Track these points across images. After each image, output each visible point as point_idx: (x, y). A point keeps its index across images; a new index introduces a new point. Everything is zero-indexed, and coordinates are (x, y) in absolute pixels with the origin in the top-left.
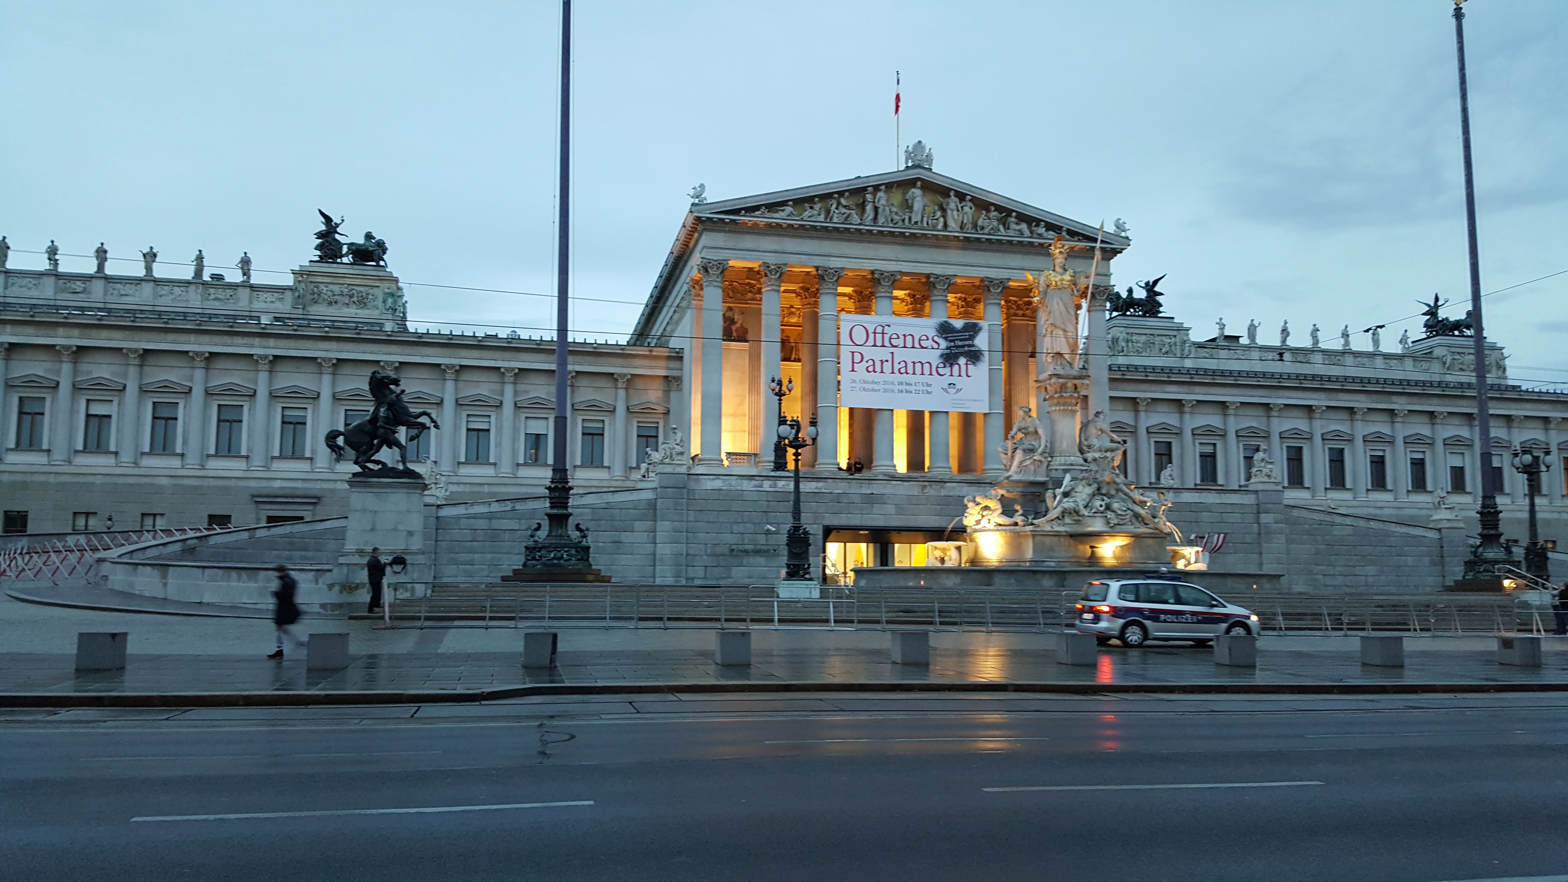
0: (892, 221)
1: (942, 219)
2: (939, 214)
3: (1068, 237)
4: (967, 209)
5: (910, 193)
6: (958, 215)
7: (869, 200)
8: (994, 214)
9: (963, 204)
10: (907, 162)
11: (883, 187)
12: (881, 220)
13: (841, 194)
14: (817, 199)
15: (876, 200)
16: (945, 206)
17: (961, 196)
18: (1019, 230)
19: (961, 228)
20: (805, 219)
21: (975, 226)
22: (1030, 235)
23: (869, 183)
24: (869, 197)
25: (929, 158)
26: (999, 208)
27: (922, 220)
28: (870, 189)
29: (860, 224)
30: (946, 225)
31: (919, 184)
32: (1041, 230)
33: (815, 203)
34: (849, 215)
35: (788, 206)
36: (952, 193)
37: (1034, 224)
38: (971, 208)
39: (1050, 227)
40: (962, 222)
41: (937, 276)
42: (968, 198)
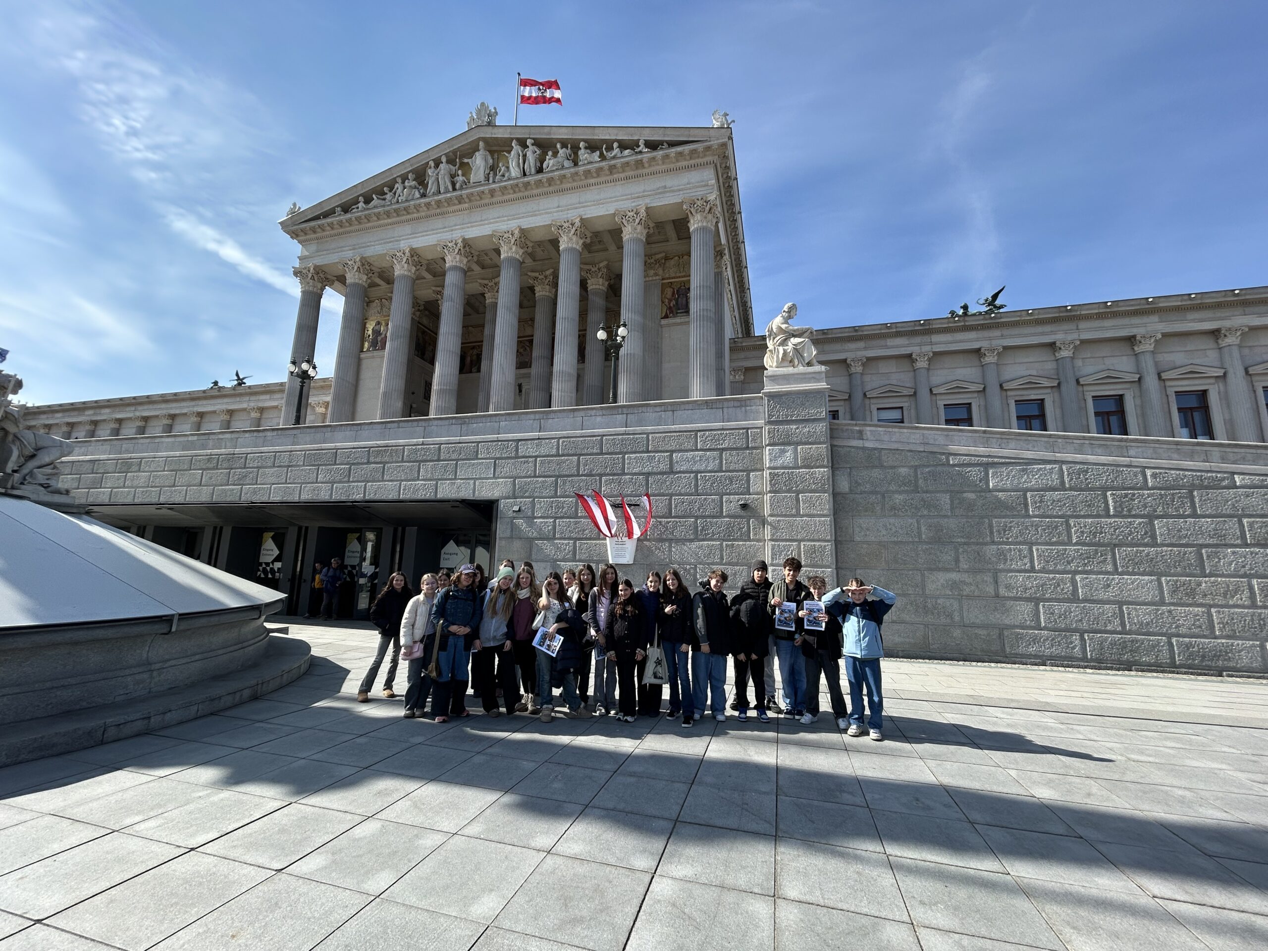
0: (454, 190)
1: (507, 174)
3: (647, 150)
4: (529, 154)
5: (474, 156)
6: (518, 163)
7: (430, 175)
8: (562, 152)
9: (526, 150)
10: (469, 125)
11: (444, 159)
12: (442, 190)
13: (404, 178)
15: (438, 173)
16: (509, 160)
17: (523, 142)
18: (586, 159)
21: (541, 167)
22: (602, 160)
24: (431, 172)
25: (494, 114)
26: (565, 144)
27: (486, 182)
28: (432, 164)
29: (420, 199)
31: (481, 144)
34: (409, 195)
36: (514, 143)
37: (604, 146)
38: (535, 152)
41: (502, 235)
42: (529, 142)
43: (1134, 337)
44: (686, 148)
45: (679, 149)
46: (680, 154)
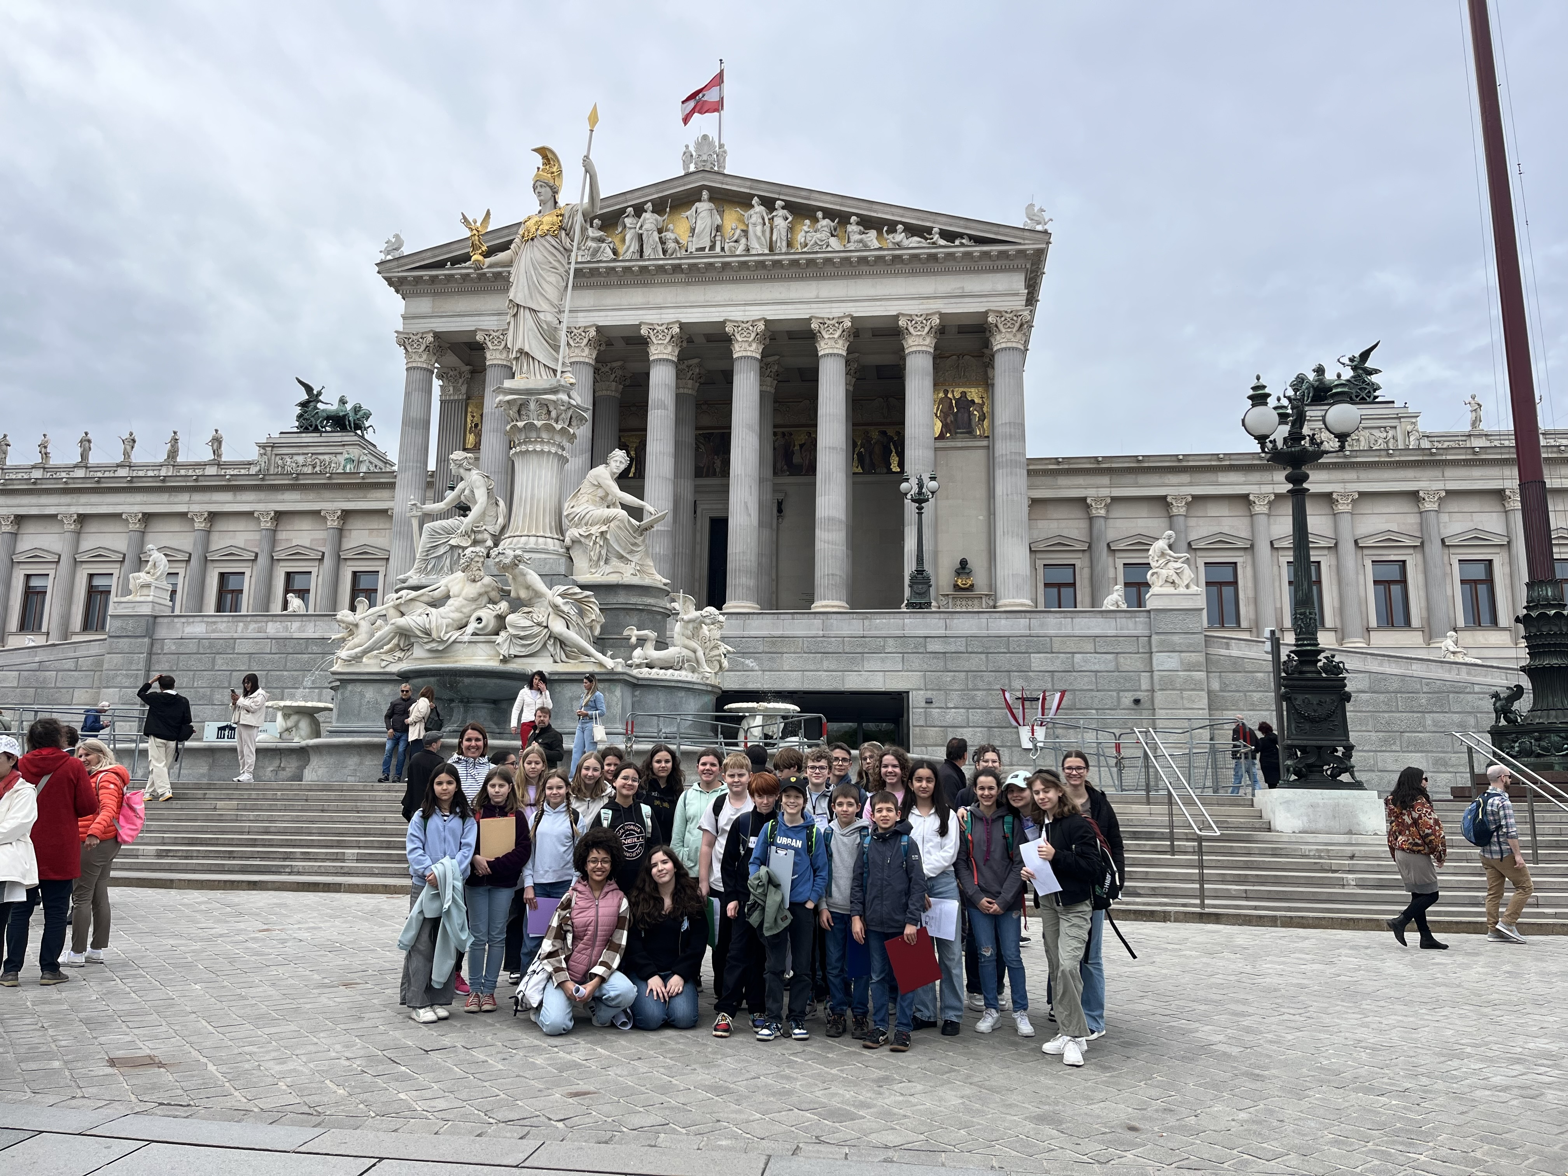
0: (665, 252)
1: (742, 240)
2: (738, 232)
3: (942, 242)
4: (778, 221)
5: (694, 208)
6: (763, 232)
7: (628, 225)
8: (825, 223)
9: (772, 213)
10: (686, 165)
11: (649, 206)
12: (647, 252)
15: (640, 225)
16: (747, 221)
17: (769, 203)
18: (861, 241)
19: (771, 249)
21: (792, 243)
22: (879, 246)
23: (626, 201)
24: (628, 221)
25: (721, 156)
26: (829, 214)
27: (712, 247)
28: (630, 209)
29: (614, 260)
30: (748, 248)
31: (705, 194)
32: (899, 237)
34: (596, 251)
36: (755, 201)
37: (886, 228)
38: (785, 219)
39: (912, 230)
40: (772, 239)
41: (737, 324)
42: (779, 203)
45: (985, 248)
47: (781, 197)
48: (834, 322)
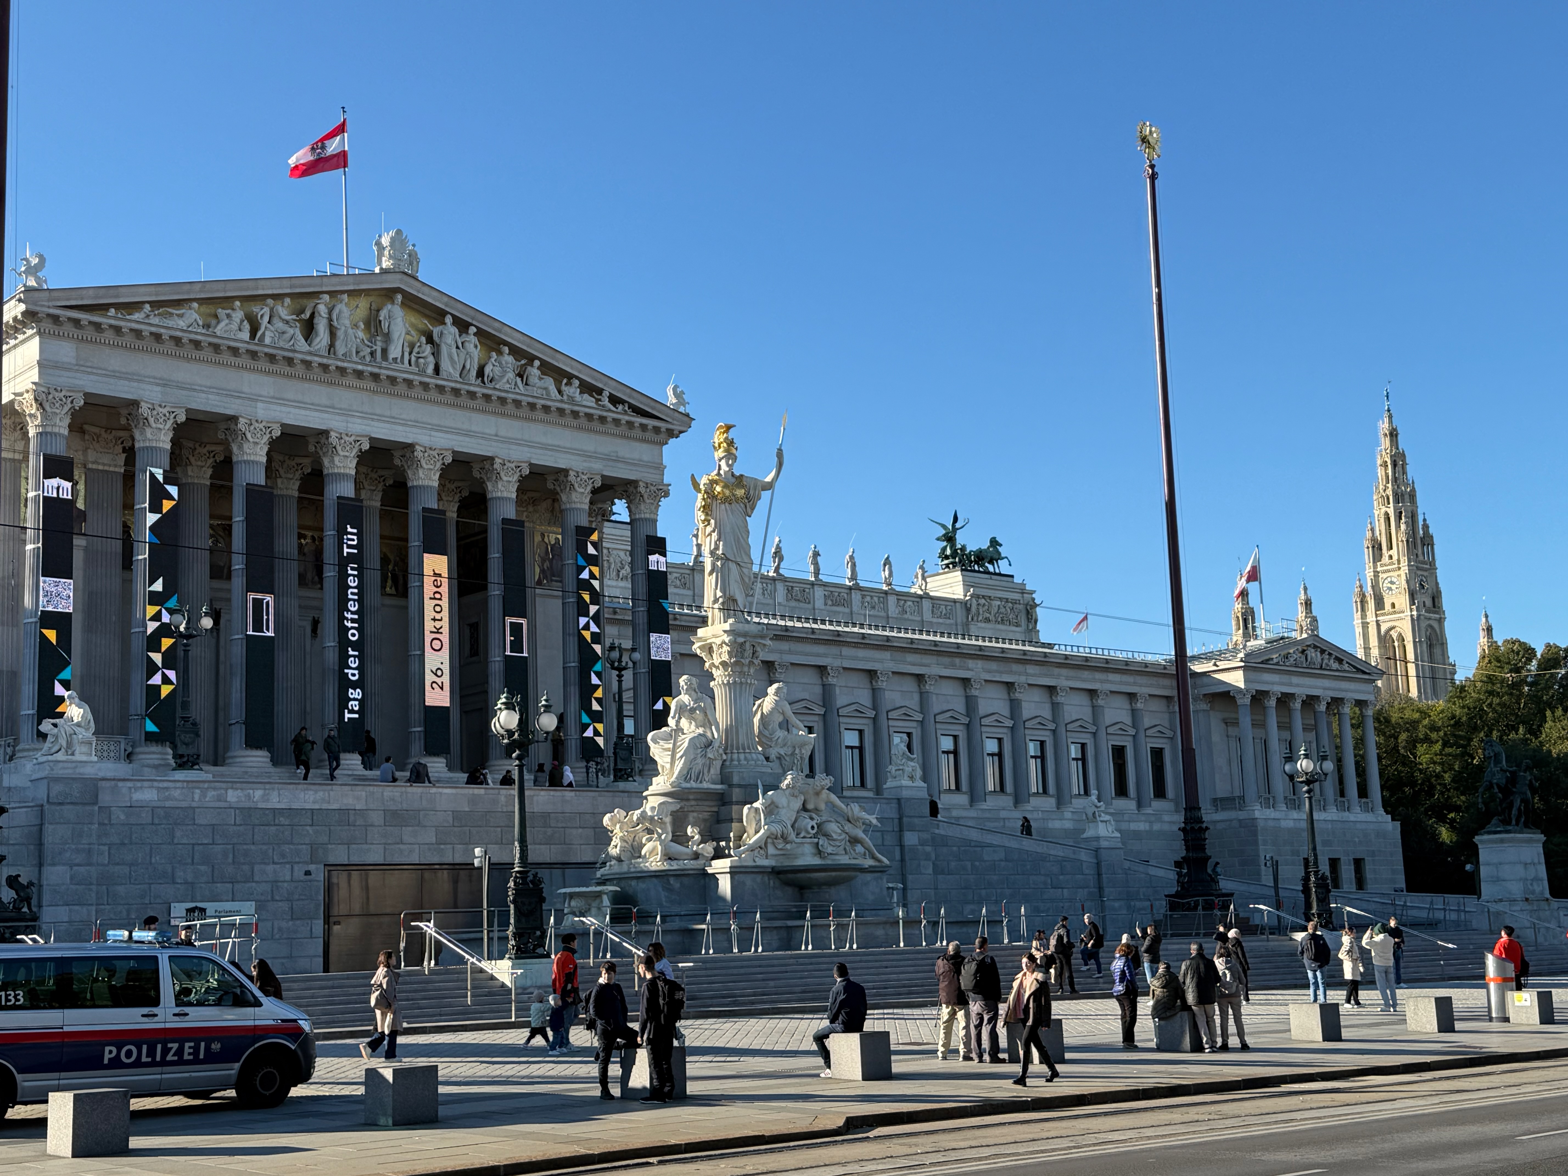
0: (357, 353)
1: (431, 359)
2: (428, 349)
3: (610, 406)
4: (470, 347)
5: (386, 310)
6: (457, 355)
7: (322, 314)
8: (509, 358)
9: (465, 337)
11: (344, 295)
12: (340, 349)
13: (277, 298)
14: (238, 303)
15: (334, 317)
16: (436, 337)
17: (462, 326)
18: (546, 389)
19: (461, 375)
20: (218, 334)
21: (481, 373)
22: (559, 397)
23: (323, 285)
24: (322, 309)
25: (414, 257)
26: (515, 351)
27: (403, 358)
28: (324, 296)
29: (309, 353)
30: (437, 370)
31: (400, 298)
32: (574, 391)
33: (233, 309)
34: (291, 336)
35: (190, 308)
36: (449, 320)
37: (565, 381)
38: (476, 347)
40: (464, 366)
41: (427, 449)
42: (473, 330)
43: (875, 672)
44: (651, 423)
45: (645, 421)
46: (644, 427)
47: (474, 323)
48: (513, 465)
